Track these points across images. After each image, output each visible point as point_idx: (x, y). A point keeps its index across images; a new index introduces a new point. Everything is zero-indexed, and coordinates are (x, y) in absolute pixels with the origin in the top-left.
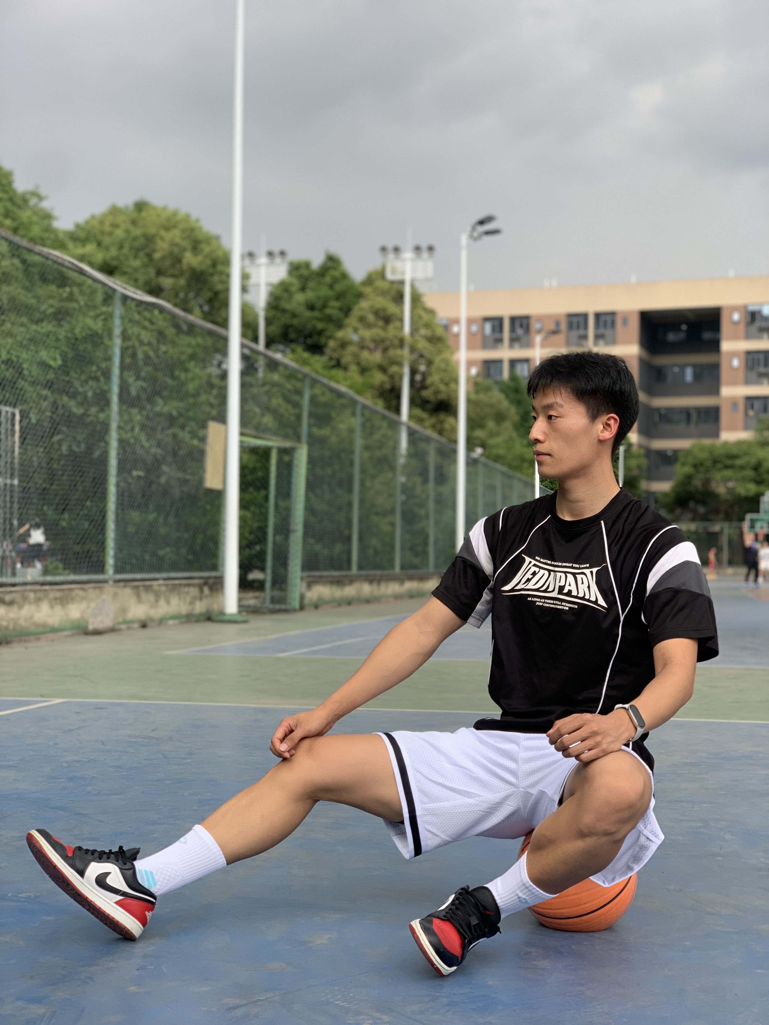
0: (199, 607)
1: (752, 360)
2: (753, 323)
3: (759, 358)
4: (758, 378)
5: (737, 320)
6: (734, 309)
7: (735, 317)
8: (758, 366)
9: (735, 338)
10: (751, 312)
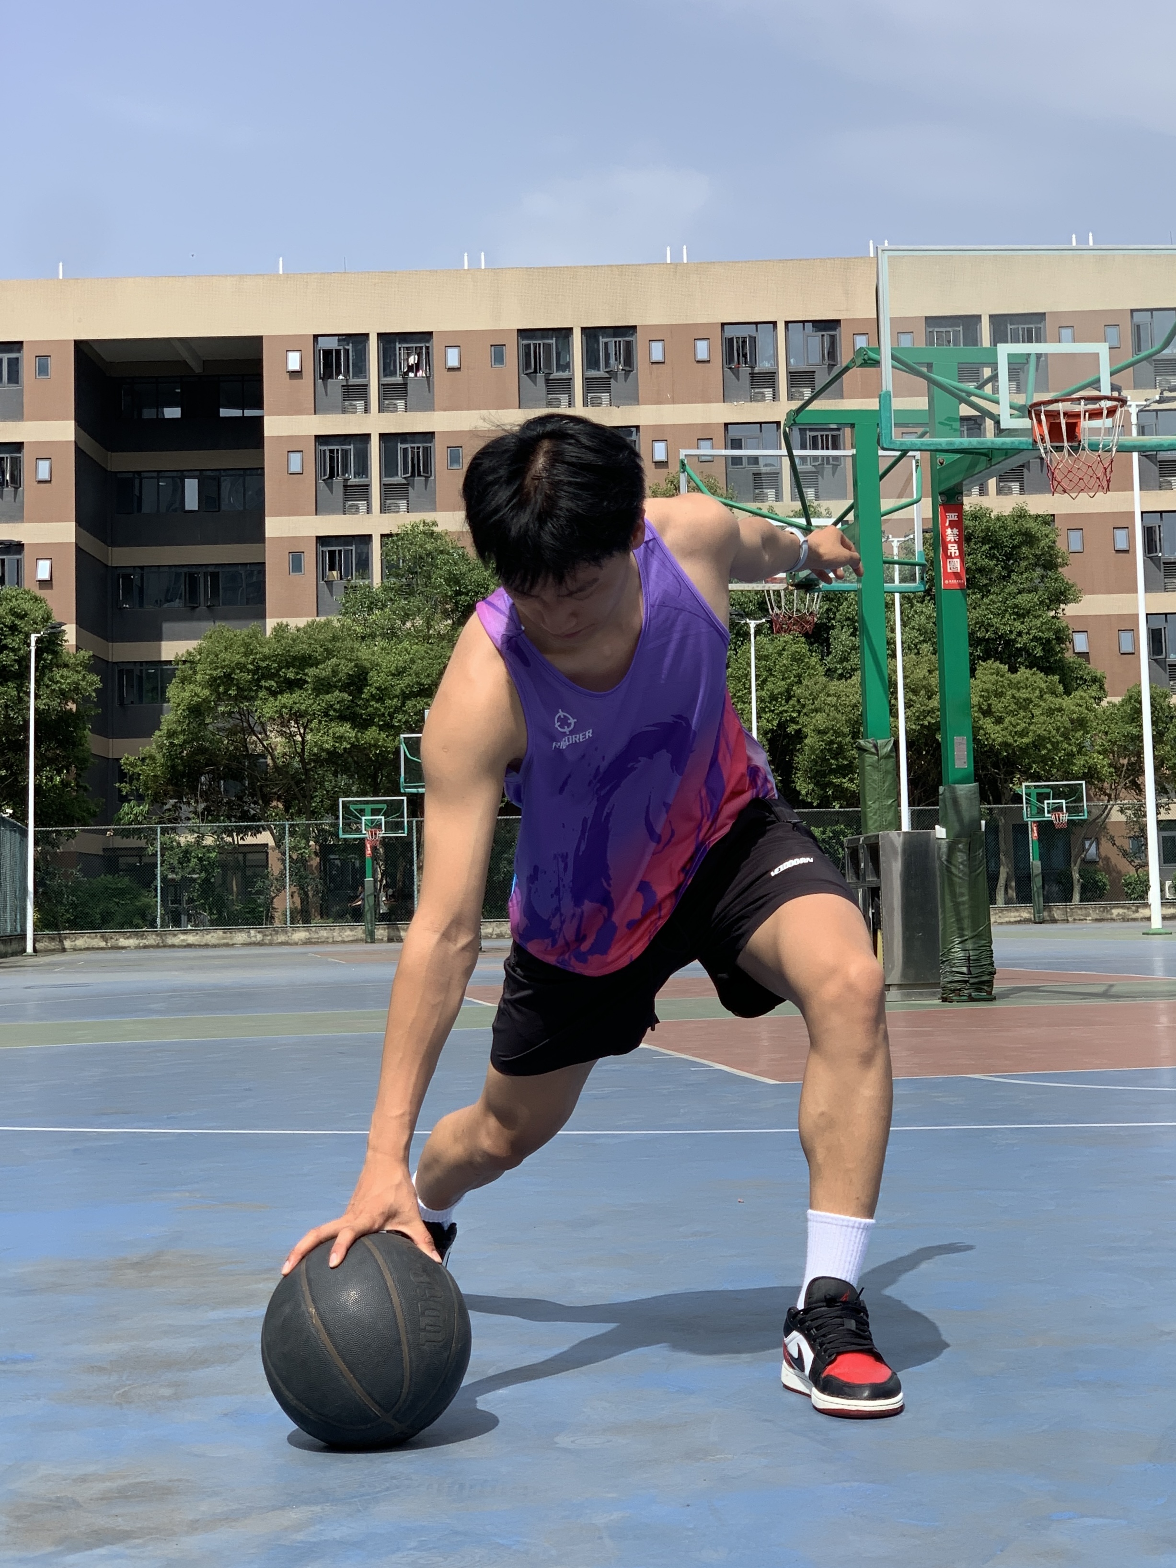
1: (331, 458)
2: (331, 377)
3: (346, 453)
4: (346, 500)
5: (297, 368)
6: (290, 343)
7: (294, 362)
8: (345, 470)
9: (295, 410)
10: (327, 353)
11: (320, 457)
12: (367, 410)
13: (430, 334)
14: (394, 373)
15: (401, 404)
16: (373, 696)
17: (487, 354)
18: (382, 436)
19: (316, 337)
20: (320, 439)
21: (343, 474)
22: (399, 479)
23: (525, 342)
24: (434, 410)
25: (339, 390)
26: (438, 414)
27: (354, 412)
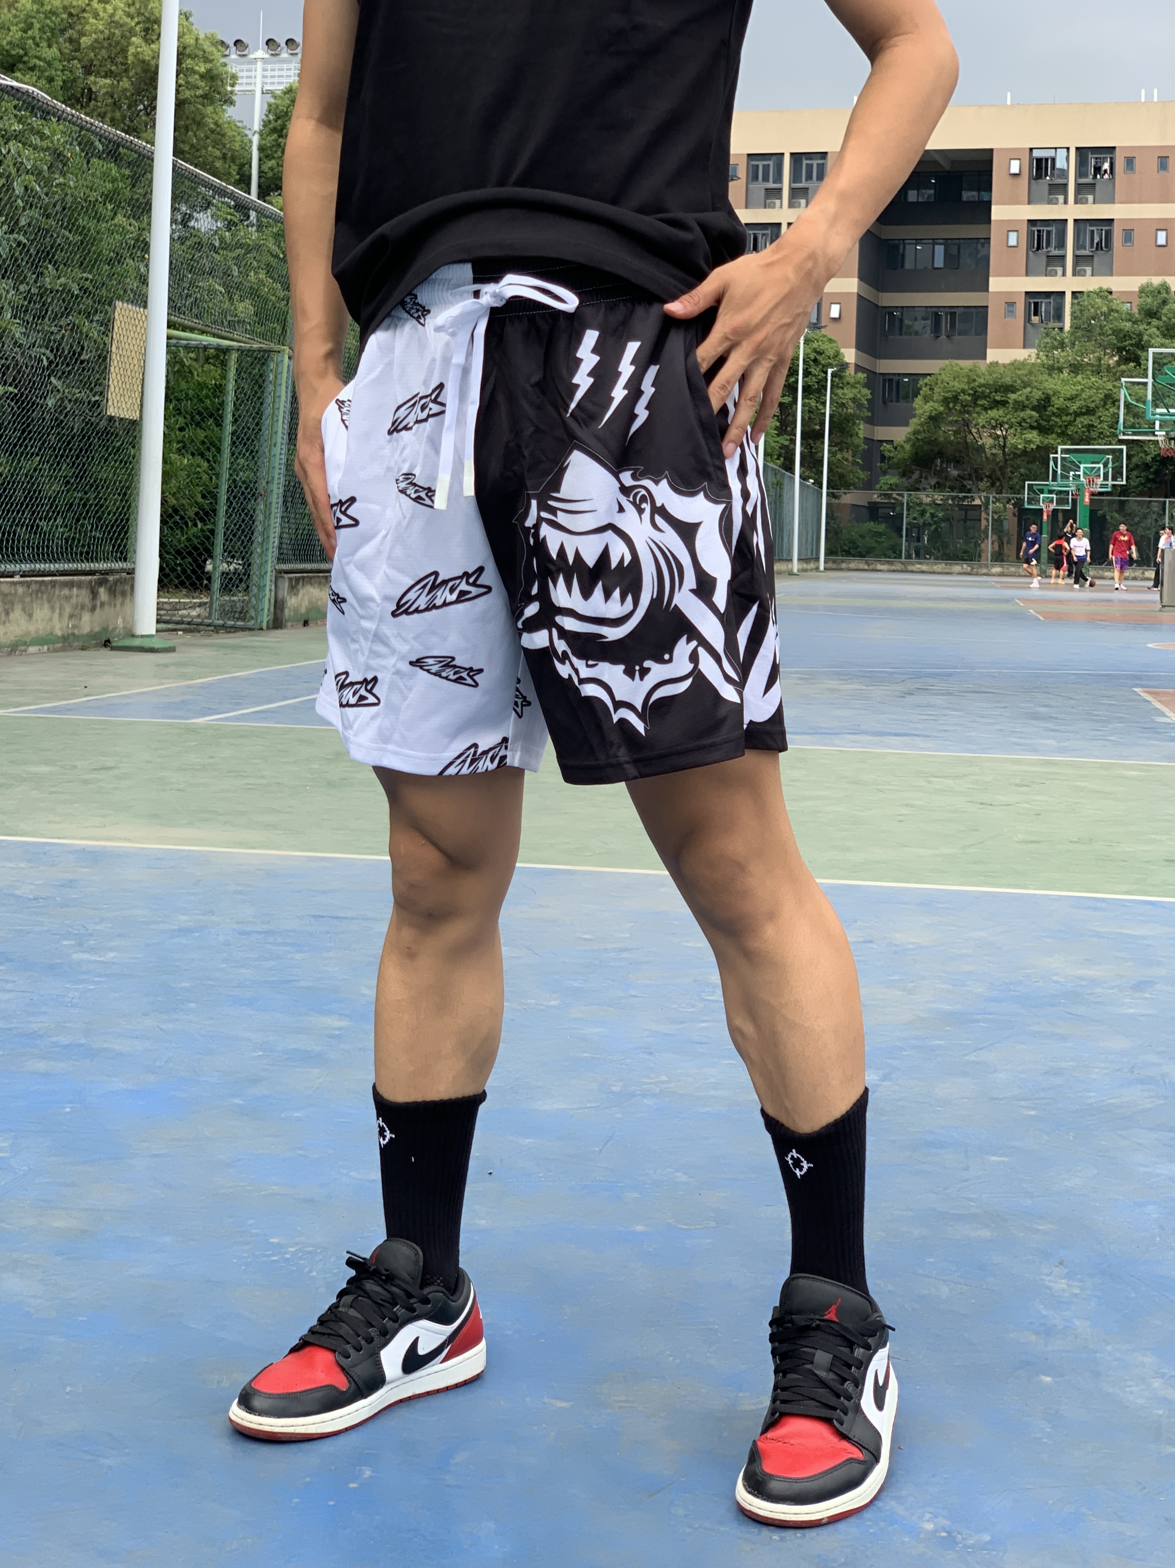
0: (87, 623)
1: (1039, 236)
2: (1041, 178)
3: (1049, 233)
4: (1048, 265)
5: (1017, 171)
6: (1013, 154)
7: (1015, 167)
8: (1048, 245)
9: (1014, 201)
10: (1039, 160)
11: (1030, 234)
12: (1066, 202)
13: (1114, 148)
14: (1086, 176)
15: (1090, 198)
16: (1054, 414)
17: (1155, 163)
18: (1075, 220)
19: (1031, 149)
20: (1032, 222)
21: (1047, 247)
22: (1086, 252)
24: (1113, 202)
25: (1046, 187)
26: (1117, 206)
27: (1056, 204)
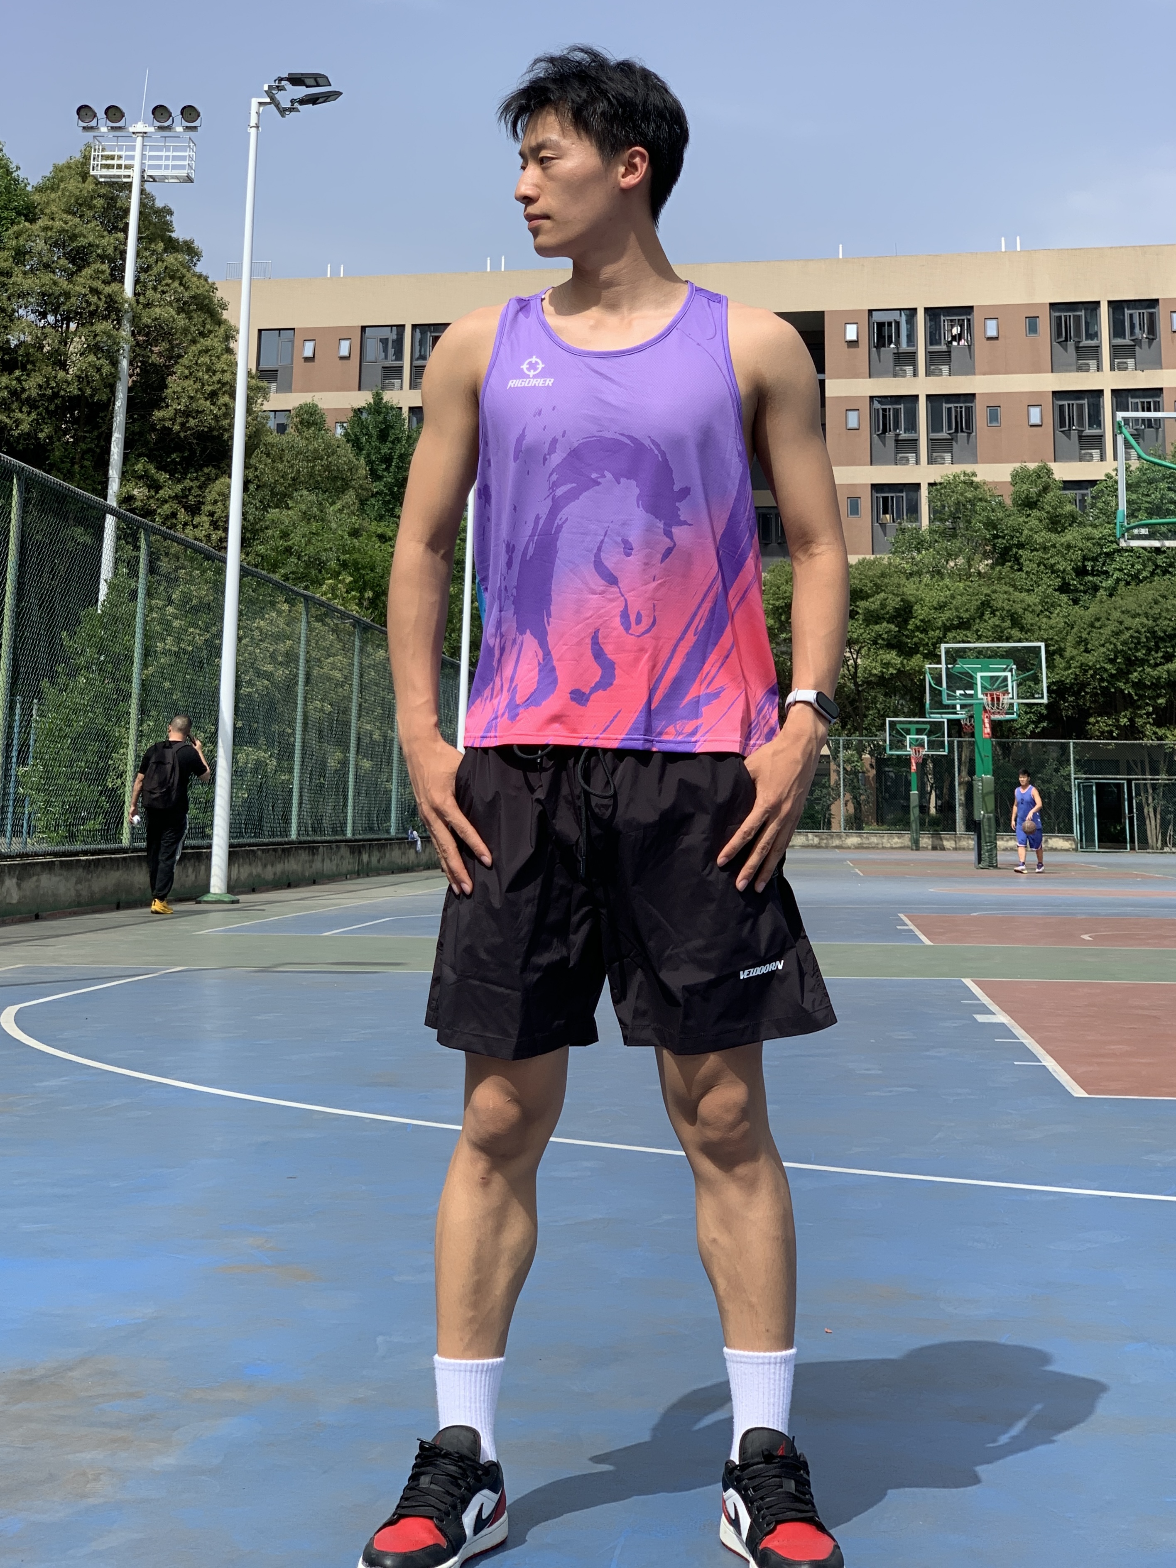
1: (884, 416)
2: (884, 346)
3: (897, 412)
4: (897, 452)
5: (854, 338)
6: (848, 317)
7: (851, 333)
8: (897, 426)
9: (854, 374)
10: (881, 325)
11: (873, 413)
13: (972, 308)
14: (939, 343)
15: (945, 369)
17: (1023, 325)
18: (928, 396)
19: (871, 311)
20: (875, 400)
21: (895, 430)
22: (944, 435)
23: (1058, 314)
24: (974, 374)
25: (892, 357)
26: (978, 378)
27: (905, 377)
